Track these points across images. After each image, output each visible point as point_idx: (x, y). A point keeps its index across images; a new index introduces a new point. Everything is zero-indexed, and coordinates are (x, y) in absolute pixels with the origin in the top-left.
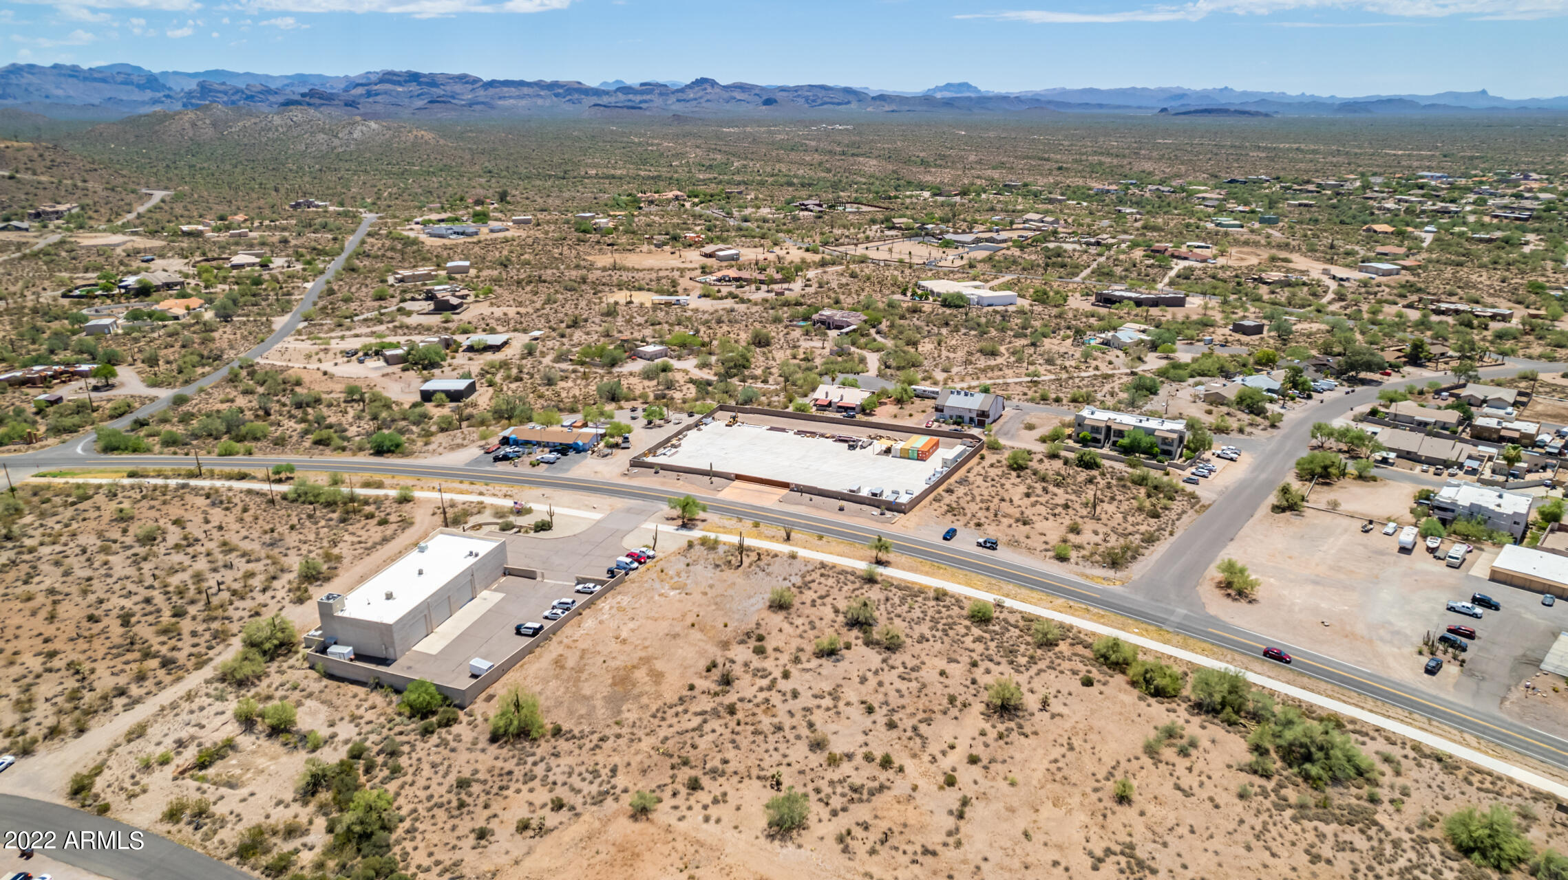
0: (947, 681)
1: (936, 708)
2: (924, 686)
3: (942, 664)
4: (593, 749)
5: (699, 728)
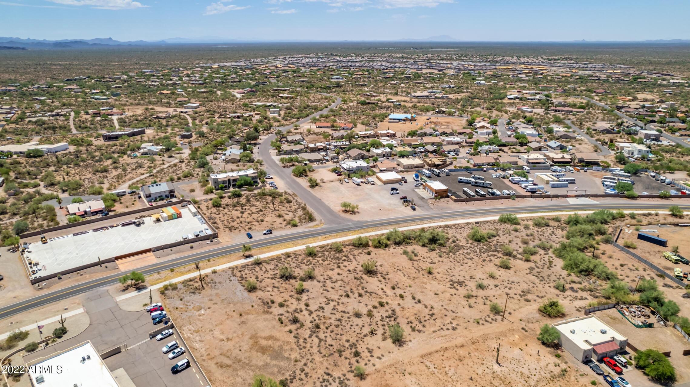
0: (344, 275)
1: (358, 283)
2: (343, 280)
3: (332, 272)
4: (307, 376)
5: (321, 340)
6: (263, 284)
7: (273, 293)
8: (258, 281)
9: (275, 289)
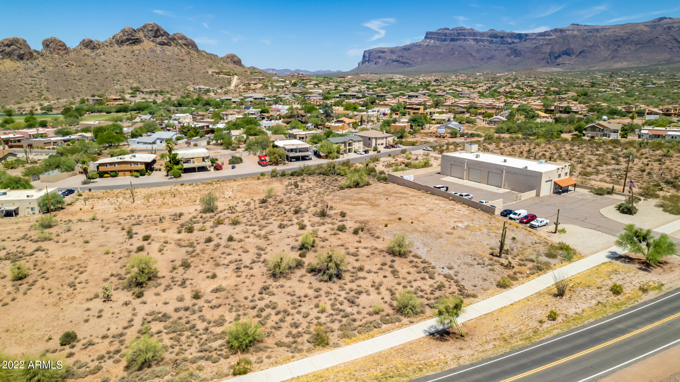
0: (204, 274)
1: (193, 259)
2: (218, 265)
3: (223, 283)
6: (378, 260)
7: (357, 245)
8: (391, 267)
9: (352, 250)
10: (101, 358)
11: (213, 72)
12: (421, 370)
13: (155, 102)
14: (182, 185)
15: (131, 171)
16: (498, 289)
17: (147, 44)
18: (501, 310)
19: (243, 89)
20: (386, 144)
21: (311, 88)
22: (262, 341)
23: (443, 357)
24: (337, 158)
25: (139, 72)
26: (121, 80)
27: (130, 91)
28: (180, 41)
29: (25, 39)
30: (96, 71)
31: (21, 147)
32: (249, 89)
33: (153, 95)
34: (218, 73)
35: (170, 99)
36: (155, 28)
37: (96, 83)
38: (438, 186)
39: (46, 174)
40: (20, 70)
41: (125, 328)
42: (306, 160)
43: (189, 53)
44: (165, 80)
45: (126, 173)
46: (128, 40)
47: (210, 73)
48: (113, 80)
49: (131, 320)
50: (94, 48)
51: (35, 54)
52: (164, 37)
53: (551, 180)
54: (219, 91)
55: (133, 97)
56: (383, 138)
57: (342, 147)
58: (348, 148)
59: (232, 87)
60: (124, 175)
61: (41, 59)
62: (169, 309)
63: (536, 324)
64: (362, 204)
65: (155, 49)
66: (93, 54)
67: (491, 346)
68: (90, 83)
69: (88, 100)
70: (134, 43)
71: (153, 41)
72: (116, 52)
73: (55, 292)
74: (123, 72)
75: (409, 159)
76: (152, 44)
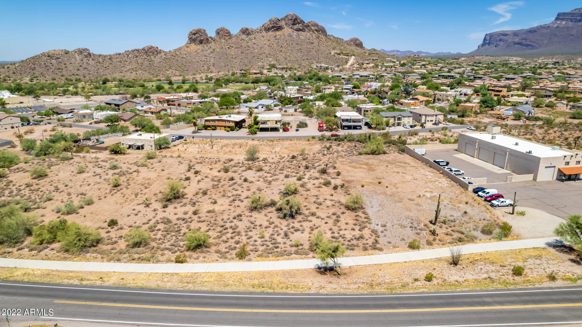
0: (211, 200)
1: (212, 190)
2: (224, 196)
3: (217, 208)
6: (333, 210)
7: (328, 197)
8: (338, 217)
9: (320, 200)
10: (121, 237)
11: (335, 53)
12: (287, 288)
13: (282, 76)
14: (253, 140)
15: (225, 127)
16: (407, 249)
17: (287, 30)
18: (391, 264)
19: (357, 68)
20: (436, 121)
21: (417, 69)
22: (209, 248)
23: (310, 284)
24: (383, 129)
25: (278, 53)
26: (263, 58)
27: (268, 67)
28: (313, 28)
29: (205, 29)
30: (247, 52)
31: (174, 105)
32: (361, 68)
33: (284, 71)
34: (339, 54)
35: (295, 74)
36: (294, 18)
37: (246, 61)
38: (437, 160)
39: (175, 124)
40: (199, 51)
41: (144, 224)
42: (357, 129)
43: (318, 37)
44: (296, 59)
45: (222, 128)
46: (273, 27)
47: (333, 53)
48: (258, 59)
49: (150, 220)
50: (248, 34)
51: (210, 39)
52: (300, 25)
53: (555, 167)
54: (336, 69)
55: (269, 71)
56: (433, 115)
57: (392, 121)
58: (397, 121)
59: (348, 66)
60: (221, 129)
61: (213, 43)
62: (173, 218)
63: (410, 280)
64: (361, 168)
65: (292, 34)
66: (247, 39)
67: (356, 286)
68: (242, 60)
69: (236, 73)
70: (277, 30)
71: (291, 28)
72: (263, 37)
73: (126, 197)
74: (267, 52)
75: (445, 135)
76: (290, 30)
